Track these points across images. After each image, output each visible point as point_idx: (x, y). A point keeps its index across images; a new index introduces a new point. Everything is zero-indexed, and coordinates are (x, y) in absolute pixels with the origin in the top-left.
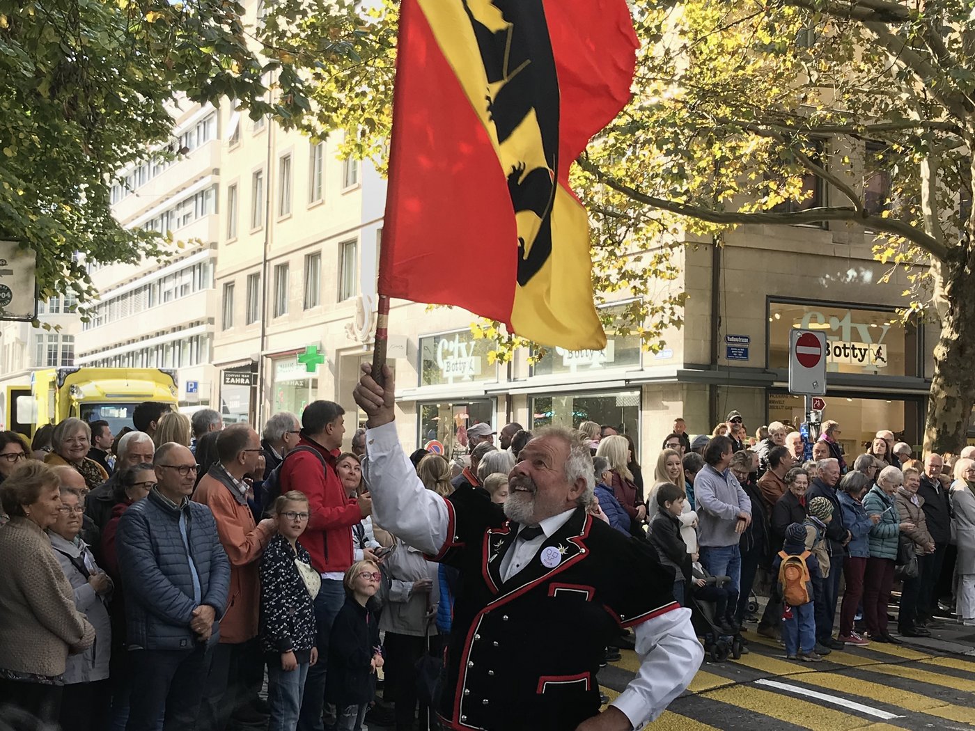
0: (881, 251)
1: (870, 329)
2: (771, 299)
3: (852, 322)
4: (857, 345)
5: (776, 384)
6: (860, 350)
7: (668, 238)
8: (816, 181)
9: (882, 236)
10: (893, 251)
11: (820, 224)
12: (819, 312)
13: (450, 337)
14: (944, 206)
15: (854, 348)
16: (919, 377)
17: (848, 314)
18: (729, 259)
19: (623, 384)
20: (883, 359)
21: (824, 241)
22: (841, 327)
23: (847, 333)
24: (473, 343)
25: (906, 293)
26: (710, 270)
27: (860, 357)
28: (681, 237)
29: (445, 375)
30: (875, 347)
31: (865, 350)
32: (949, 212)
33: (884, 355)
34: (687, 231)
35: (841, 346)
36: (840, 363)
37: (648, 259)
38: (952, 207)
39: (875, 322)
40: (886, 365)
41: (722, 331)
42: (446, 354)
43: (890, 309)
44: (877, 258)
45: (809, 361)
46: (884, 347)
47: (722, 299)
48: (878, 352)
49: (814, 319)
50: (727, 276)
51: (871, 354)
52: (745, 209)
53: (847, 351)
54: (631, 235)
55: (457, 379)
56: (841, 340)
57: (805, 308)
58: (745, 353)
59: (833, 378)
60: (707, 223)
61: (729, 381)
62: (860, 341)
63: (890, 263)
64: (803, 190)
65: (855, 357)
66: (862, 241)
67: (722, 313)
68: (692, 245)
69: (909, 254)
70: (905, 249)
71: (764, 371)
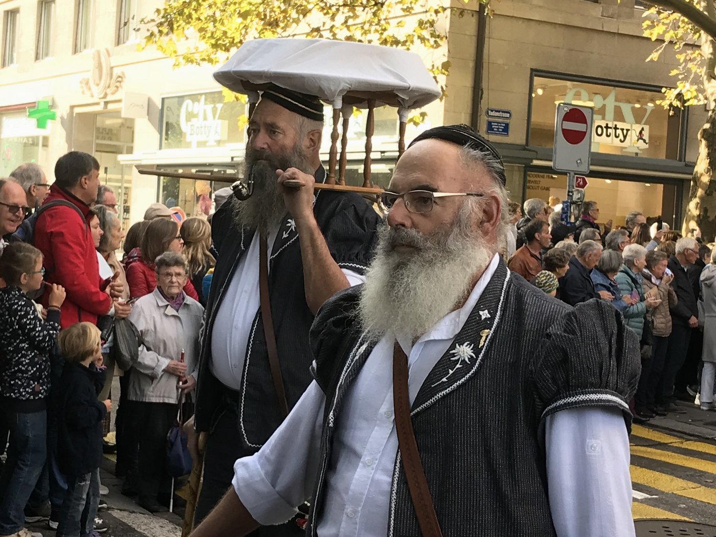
0: (652, 27)
1: (633, 109)
2: (536, 72)
3: (616, 101)
4: (620, 125)
5: (536, 162)
6: (622, 130)
7: (434, 2)
9: (653, 10)
10: (664, 28)
12: (584, 89)
13: (194, 97)
15: (616, 128)
16: (680, 160)
17: (613, 92)
18: (494, 28)
19: (378, 156)
20: (645, 141)
21: (592, 14)
22: (604, 106)
23: (610, 112)
24: (219, 106)
25: (674, 73)
26: (474, 39)
27: (621, 137)
28: (447, 2)
29: (188, 138)
30: (637, 128)
31: (628, 130)
33: (646, 136)
35: (604, 125)
36: (602, 144)
37: (411, 24)
39: (638, 102)
40: (647, 146)
41: (483, 105)
42: (190, 116)
43: (657, 89)
44: (646, 34)
45: (574, 137)
46: (647, 128)
47: (485, 71)
48: (641, 133)
49: (578, 96)
50: (492, 47)
51: (633, 135)
53: (609, 130)
55: (202, 144)
56: (603, 118)
57: (569, 83)
58: (506, 129)
59: (597, 159)
62: (622, 120)
63: (660, 41)
65: (617, 137)
66: (631, 15)
67: (484, 85)
68: (458, 12)
69: (680, 32)
70: (676, 27)
71: (524, 148)
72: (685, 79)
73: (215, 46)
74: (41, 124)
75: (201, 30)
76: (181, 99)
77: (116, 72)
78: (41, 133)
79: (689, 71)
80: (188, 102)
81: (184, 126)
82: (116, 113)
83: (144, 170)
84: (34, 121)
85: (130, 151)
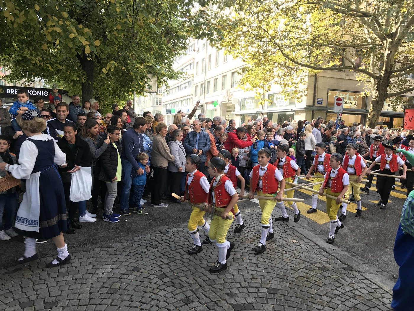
0: (358, 77)
1: (353, 97)
2: (329, 89)
4: (350, 101)
5: (329, 111)
7: (304, 74)
8: (342, 60)
9: (359, 73)
10: (361, 77)
11: (342, 71)
12: (341, 93)
13: (248, 98)
14: (376, 66)
16: (365, 109)
17: (348, 94)
18: (319, 80)
19: (291, 110)
21: (343, 75)
23: (347, 98)
24: (254, 100)
25: (364, 88)
26: (314, 82)
28: (307, 74)
29: (247, 108)
30: (354, 102)
31: (352, 102)
32: (377, 67)
33: (356, 104)
34: (309, 73)
35: (346, 101)
36: (346, 106)
37: (299, 79)
38: (378, 66)
39: (355, 96)
40: (357, 106)
41: (316, 98)
42: (247, 103)
43: (359, 92)
44: (357, 79)
45: (339, 104)
46: (357, 102)
47: (316, 89)
49: (339, 95)
50: (318, 84)
51: (353, 104)
52: (324, 67)
53: (347, 103)
54: (295, 73)
55: (250, 109)
57: (337, 92)
58: (322, 103)
59: (344, 109)
60: (314, 70)
61: (317, 110)
62: (351, 100)
63: (360, 81)
64: (339, 62)
65: (349, 104)
66: (353, 75)
67: (316, 93)
68: (310, 76)
69: (366, 78)
70: (364, 77)
71: (326, 107)
72: (367, 89)
73: (253, 87)
74: (215, 106)
75: (250, 83)
76: (245, 99)
77: (231, 94)
78: (215, 108)
79: (368, 88)
80: (247, 100)
81: (246, 105)
82: (231, 103)
83: (237, 115)
84: (213, 105)
85: (234, 111)
